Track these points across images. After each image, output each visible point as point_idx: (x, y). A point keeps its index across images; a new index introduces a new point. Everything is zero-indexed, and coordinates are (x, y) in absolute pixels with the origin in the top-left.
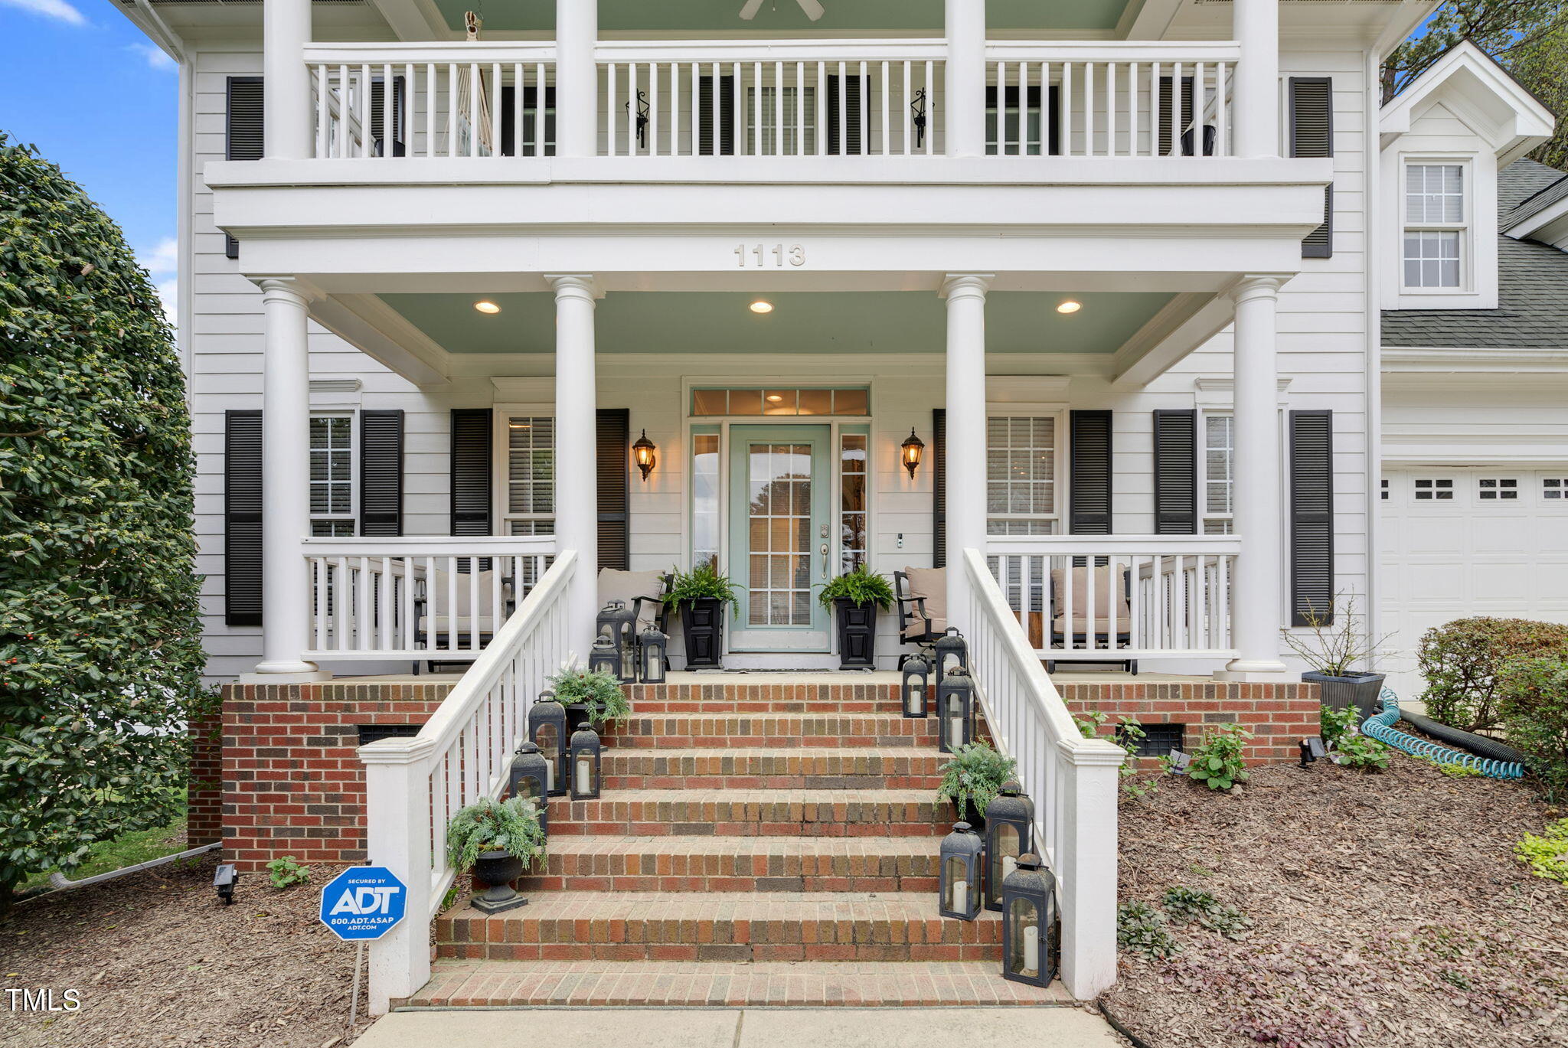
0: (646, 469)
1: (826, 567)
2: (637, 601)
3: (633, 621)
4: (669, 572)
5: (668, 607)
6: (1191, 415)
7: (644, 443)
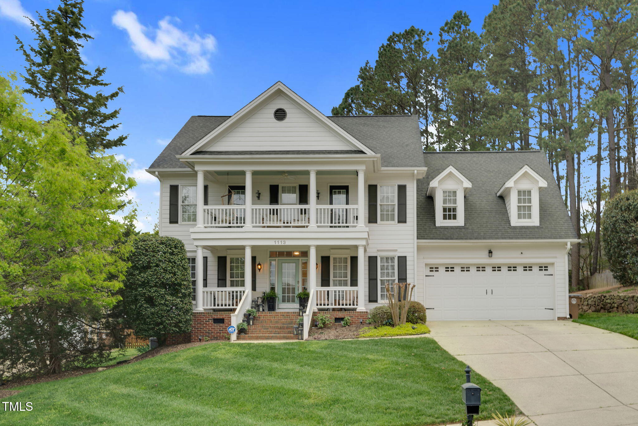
0: (260, 270)
1: (298, 290)
2: (258, 298)
3: (258, 302)
4: (264, 291)
5: (264, 299)
6: (376, 257)
7: (259, 264)
